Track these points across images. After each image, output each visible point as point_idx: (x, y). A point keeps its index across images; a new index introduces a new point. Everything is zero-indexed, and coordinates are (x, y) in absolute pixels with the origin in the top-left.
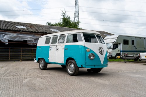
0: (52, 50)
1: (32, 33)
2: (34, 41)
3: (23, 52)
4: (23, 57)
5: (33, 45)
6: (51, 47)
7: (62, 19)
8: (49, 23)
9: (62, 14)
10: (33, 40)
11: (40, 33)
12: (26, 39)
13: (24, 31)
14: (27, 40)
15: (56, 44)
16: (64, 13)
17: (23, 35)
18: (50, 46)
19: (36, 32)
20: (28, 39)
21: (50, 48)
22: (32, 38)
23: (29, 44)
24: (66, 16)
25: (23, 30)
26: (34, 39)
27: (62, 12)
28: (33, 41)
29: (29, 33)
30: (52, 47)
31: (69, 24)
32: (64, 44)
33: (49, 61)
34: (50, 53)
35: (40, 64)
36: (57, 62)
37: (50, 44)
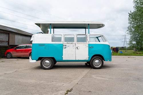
32: (88, 43)
33: (64, 59)
34: (64, 51)
35: (43, 63)
36: (77, 59)
37: (64, 42)
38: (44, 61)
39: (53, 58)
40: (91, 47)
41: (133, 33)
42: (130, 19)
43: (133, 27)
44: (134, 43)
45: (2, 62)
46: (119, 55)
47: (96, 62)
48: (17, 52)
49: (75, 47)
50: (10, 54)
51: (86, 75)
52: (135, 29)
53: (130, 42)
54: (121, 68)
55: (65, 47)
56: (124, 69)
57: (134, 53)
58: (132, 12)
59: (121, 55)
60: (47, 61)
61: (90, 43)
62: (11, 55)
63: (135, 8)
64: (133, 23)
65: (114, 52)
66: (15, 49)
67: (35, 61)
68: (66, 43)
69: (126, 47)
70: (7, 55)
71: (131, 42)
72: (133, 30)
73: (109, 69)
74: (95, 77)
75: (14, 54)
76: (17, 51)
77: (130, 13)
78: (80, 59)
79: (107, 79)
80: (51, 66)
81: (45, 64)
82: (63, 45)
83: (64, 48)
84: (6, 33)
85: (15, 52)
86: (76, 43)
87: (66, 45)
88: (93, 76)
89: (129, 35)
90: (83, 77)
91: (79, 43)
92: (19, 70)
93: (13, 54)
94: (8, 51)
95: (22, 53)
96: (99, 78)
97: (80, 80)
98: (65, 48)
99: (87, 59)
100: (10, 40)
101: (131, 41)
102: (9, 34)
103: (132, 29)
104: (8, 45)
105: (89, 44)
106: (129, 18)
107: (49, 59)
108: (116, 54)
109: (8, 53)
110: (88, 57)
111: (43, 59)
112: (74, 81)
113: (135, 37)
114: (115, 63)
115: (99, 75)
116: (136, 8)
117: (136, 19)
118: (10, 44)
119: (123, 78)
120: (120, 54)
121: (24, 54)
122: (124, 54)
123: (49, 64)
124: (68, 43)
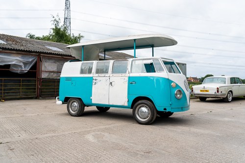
0: (98, 84)
1: (20, 52)
2: (23, 67)
3: (5, 86)
4: (6, 94)
5: (21, 72)
6: (96, 80)
7: (53, 29)
8: (31, 35)
9: (53, 22)
10: (21, 64)
11: (34, 52)
12: (10, 63)
13: (5, 49)
14: (10, 65)
15: (106, 75)
16: (57, 20)
17: (5, 55)
18: (94, 78)
19: (27, 51)
20: (13, 63)
21: (94, 81)
22: (21, 61)
23: (14, 71)
24: (60, 26)
25: (4, 47)
26: (24, 63)
27: (54, 19)
28: (21, 66)
29: (15, 52)
30: (99, 78)
31: (65, 38)
32: (127, 75)
33: (93, 102)
34: (94, 89)
36: (111, 103)
38: (71, 102)
39: (80, 99)
40: (132, 82)
47: (140, 112)
49: (108, 83)
61: (132, 75)
68: (97, 75)
78: (115, 104)
80: (78, 112)
81: (73, 108)
83: (94, 84)
86: (111, 75)
87: (96, 78)
91: (114, 75)
99: (126, 104)
105: (129, 78)
110: (127, 100)
123: (77, 108)
124: (100, 75)
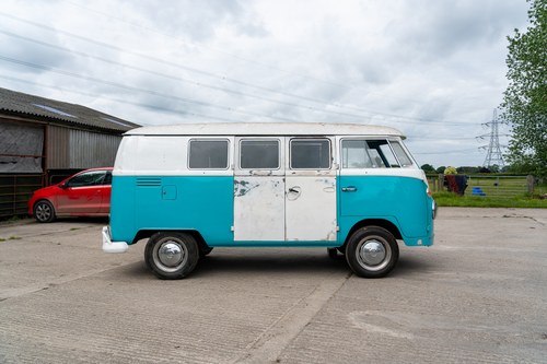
0: (252, 194)
6: (243, 183)
18: (238, 179)
21: (239, 187)
32: (333, 171)
33: (238, 237)
34: (239, 205)
35: (154, 254)
36: (291, 239)
37: (237, 166)
38: (160, 242)
39: (195, 235)
40: (346, 188)
41: (526, 113)
42: (512, 62)
43: (524, 92)
44: (530, 151)
45: (13, 238)
46: (469, 206)
47: (367, 251)
48: (71, 198)
49: (281, 189)
50: (48, 204)
51: (321, 312)
52: (535, 100)
53: (511, 149)
54: (472, 276)
55: (243, 188)
56: (485, 276)
57: (528, 196)
58: (524, 31)
59: (474, 206)
60: (172, 247)
61: (344, 172)
62: (51, 211)
63: (534, 19)
64: (524, 74)
65: (449, 191)
66: (66, 188)
67: (121, 246)
68: (246, 171)
69: (496, 167)
70: (35, 209)
71: (515, 149)
72: (526, 101)
73: (422, 276)
74: (358, 325)
75: (64, 206)
76: (75, 196)
77: (512, 37)
78: (301, 239)
79: (410, 337)
80: (186, 267)
81: (162, 257)
82: (236, 182)
83: (237, 193)
84: (33, 126)
85: (64, 199)
86: (289, 172)
87: (245, 179)
88: (352, 316)
89: (511, 123)
90: (308, 320)
91: (298, 171)
92: (63, 280)
93: (60, 207)
94: (38, 193)
95: (89, 201)
96: (376, 329)
97: (292, 342)
98: (243, 192)
99: (333, 238)
100: (50, 150)
101: (516, 147)
102: (44, 128)
103: (522, 98)
104: (40, 171)
105: (339, 178)
106: (512, 56)
107: (179, 237)
108: (455, 202)
109: (39, 201)
110: (334, 228)
111: (154, 236)
112: (268, 344)
113: (534, 131)
114: (448, 248)
115: (378, 313)
116: (537, 16)
117: (537, 62)
118: (50, 166)
119: (477, 329)
120: (473, 202)
121: (99, 206)
122: (489, 200)
123: (179, 256)
124: (255, 171)
